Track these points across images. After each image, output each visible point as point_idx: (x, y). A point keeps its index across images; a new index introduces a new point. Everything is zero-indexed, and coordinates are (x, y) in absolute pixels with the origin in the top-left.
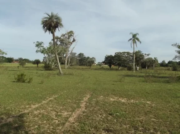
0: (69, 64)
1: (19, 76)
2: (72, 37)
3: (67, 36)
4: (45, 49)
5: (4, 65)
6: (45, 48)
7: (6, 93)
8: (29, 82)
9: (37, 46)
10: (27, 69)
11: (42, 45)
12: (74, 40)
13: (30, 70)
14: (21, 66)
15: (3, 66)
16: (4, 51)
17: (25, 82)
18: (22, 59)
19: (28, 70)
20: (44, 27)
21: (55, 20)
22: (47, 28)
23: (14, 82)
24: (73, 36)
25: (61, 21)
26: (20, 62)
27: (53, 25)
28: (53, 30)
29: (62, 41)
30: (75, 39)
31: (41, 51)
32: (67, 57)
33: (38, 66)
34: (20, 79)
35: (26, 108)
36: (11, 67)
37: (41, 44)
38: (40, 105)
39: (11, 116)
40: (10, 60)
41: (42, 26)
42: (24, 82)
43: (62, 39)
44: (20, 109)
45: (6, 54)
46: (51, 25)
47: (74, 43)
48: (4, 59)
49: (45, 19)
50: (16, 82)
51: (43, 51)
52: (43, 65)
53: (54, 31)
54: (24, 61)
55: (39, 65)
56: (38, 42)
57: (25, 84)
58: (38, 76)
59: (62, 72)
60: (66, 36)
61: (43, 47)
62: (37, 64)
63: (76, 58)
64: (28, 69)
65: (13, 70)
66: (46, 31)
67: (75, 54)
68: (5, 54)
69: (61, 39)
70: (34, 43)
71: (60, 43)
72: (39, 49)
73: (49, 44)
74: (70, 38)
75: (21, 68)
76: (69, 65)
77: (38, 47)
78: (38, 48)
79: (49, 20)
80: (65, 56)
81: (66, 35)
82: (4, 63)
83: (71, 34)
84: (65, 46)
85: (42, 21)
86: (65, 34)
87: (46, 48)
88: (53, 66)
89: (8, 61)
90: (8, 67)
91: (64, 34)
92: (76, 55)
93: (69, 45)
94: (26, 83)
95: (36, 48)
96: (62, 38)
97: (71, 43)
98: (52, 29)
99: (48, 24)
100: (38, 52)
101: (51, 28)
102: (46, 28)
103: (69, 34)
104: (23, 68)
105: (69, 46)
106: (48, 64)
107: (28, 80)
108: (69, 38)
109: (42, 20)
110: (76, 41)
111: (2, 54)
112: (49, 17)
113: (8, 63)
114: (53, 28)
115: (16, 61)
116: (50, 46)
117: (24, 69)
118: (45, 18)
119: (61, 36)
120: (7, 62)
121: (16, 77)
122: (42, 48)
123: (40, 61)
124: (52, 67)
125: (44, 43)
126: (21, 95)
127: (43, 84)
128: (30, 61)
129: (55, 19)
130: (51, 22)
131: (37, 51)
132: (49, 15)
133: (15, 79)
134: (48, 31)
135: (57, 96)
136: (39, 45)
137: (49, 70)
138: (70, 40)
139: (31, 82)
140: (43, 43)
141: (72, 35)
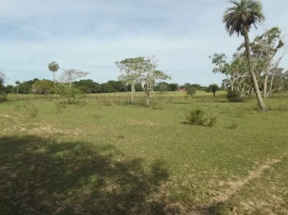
0: (272, 89)
1: (192, 114)
2: (276, 38)
3: (266, 38)
4: (229, 66)
5: (166, 95)
6: (228, 64)
7: (177, 146)
8: (210, 125)
9: (214, 61)
10: (198, 99)
11: (223, 59)
12: (281, 44)
13: (205, 102)
14: (189, 95)
15: (164, 97)
16: (167, 74)
17: (204, 124)
18: (190, 85)
19: (202, 102)
20: (228, 26)
21: (248, 9)
22: (234, 27)
23: (185, 123)
24: (278, 36)
25: (260, 9)
26: (187, 90)
27: (245, 18)
28: (246, 29)
29: (256, 49)
30: (283, 41)
31: (222, 70)
32: (267, 78)
33: (214, 96)
34: (195, 119)
35: (219, 187)
36: (176, 97)
37: (221, 58)
38: (246, 181)
39: (193, 207)
40: (173, 87)
41: (225, 24)
42: (201, 124)
43: (257, 45)
44: (209, 188)
45: (170, 78)
46: (240, 21)
47: (280, 50)
48: (165, 86)
49: (230, 12)
50: (189, 123)
51: (225, 68)
52: (225, 93)
53: (248, 29)
54: (193, 88)
55: (217, 93)
56: (216, 55)
57: (204, 128)
58: (221, 113)
59: (263, 105)
60: (263, 39)
61: (224, 62)
62: (214, 92)
63: (283, 78)
64: (200, 99)
65: (180, 103)
66: (231, 33)
67: (281, 69)
68: (168, 79)
69: (255, 45)
70: (210, 57)
71: (254, 52)
72: (218, 67)
73: (232, 57)
74: (273, 41)
75: (190, 99)
76: (271, 91)
77: (216, 63)
78: (217, 65)
79: (237, 11)
80: (262, 74)
81: (263, 37)
82: (165, 92)
83: (273, 33)
84: (262, 57)
85: (225, 17)
86: (263, 35)
87: (230, 64)
88: (243, 94)
89: (171, 89)
90: (172, 98)
91: (261, 36)
92: (283, 72)
93: (271, 54)
94: (205, 126)
95: (214, 66)
96: (256, 43)
97: (276, 51)
98: (243, 28)
99: (236, 19)
100: (216, 72)
101: (242, 26)
102: (231, 27)
103: (270, 35)
104: (192, 98)
105: (271, 56)
106: (235, 91)
107: (209, 121)
108: (270, 42)
109: (224, 14)
110: (285, 46)
111: (165, 79)
112: (236, 6)
113: (172, 92)
114: (244, 25)
115: (182, 88)
116: (235, 59)
117: (194, 100)
118: (230, 9)
119: (255, 40)
120: (170, 91)
121: (189, 115)
122: (223, 64)
123: (218, 87)
124: (242, 96)
125: (226, 55)
126: (202, 152)
127: (237, 130)
128: (202, 87)
129: (249, 7)
130: (241, 14)
131: (214, 71)
132: (235, 4)
133: (188, 119)
134: (235, 31)
135: (276, 161)
136: (217, 59)
137: (236, 101)
138: (272, 44)
139: (213, 125)
140: (224, 55)
141: (277, 34)
